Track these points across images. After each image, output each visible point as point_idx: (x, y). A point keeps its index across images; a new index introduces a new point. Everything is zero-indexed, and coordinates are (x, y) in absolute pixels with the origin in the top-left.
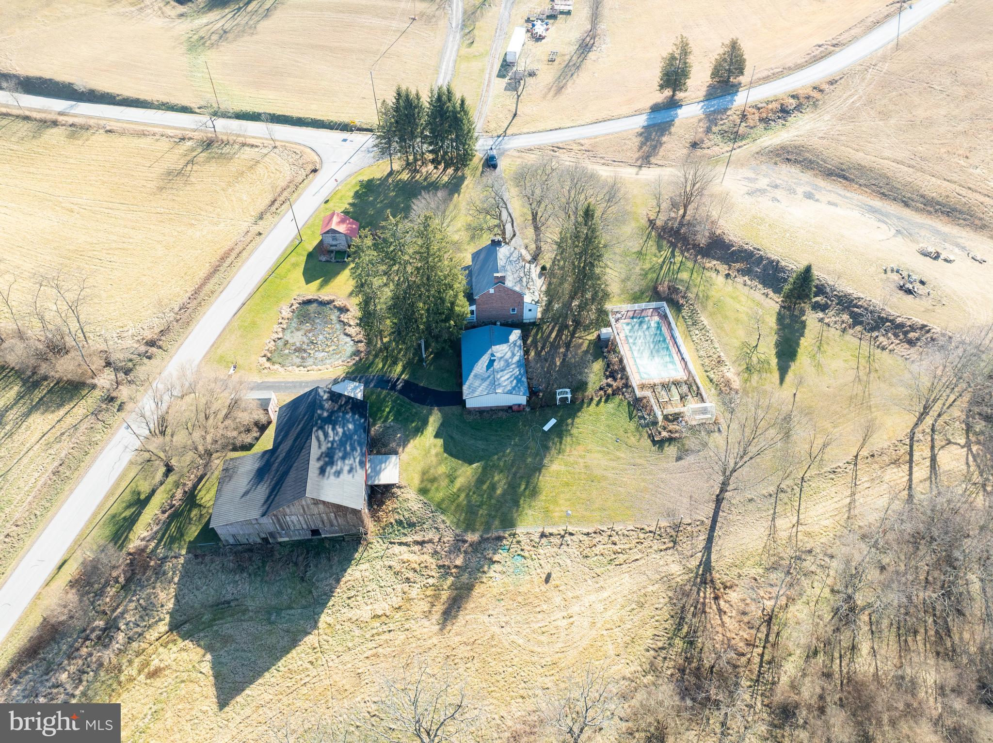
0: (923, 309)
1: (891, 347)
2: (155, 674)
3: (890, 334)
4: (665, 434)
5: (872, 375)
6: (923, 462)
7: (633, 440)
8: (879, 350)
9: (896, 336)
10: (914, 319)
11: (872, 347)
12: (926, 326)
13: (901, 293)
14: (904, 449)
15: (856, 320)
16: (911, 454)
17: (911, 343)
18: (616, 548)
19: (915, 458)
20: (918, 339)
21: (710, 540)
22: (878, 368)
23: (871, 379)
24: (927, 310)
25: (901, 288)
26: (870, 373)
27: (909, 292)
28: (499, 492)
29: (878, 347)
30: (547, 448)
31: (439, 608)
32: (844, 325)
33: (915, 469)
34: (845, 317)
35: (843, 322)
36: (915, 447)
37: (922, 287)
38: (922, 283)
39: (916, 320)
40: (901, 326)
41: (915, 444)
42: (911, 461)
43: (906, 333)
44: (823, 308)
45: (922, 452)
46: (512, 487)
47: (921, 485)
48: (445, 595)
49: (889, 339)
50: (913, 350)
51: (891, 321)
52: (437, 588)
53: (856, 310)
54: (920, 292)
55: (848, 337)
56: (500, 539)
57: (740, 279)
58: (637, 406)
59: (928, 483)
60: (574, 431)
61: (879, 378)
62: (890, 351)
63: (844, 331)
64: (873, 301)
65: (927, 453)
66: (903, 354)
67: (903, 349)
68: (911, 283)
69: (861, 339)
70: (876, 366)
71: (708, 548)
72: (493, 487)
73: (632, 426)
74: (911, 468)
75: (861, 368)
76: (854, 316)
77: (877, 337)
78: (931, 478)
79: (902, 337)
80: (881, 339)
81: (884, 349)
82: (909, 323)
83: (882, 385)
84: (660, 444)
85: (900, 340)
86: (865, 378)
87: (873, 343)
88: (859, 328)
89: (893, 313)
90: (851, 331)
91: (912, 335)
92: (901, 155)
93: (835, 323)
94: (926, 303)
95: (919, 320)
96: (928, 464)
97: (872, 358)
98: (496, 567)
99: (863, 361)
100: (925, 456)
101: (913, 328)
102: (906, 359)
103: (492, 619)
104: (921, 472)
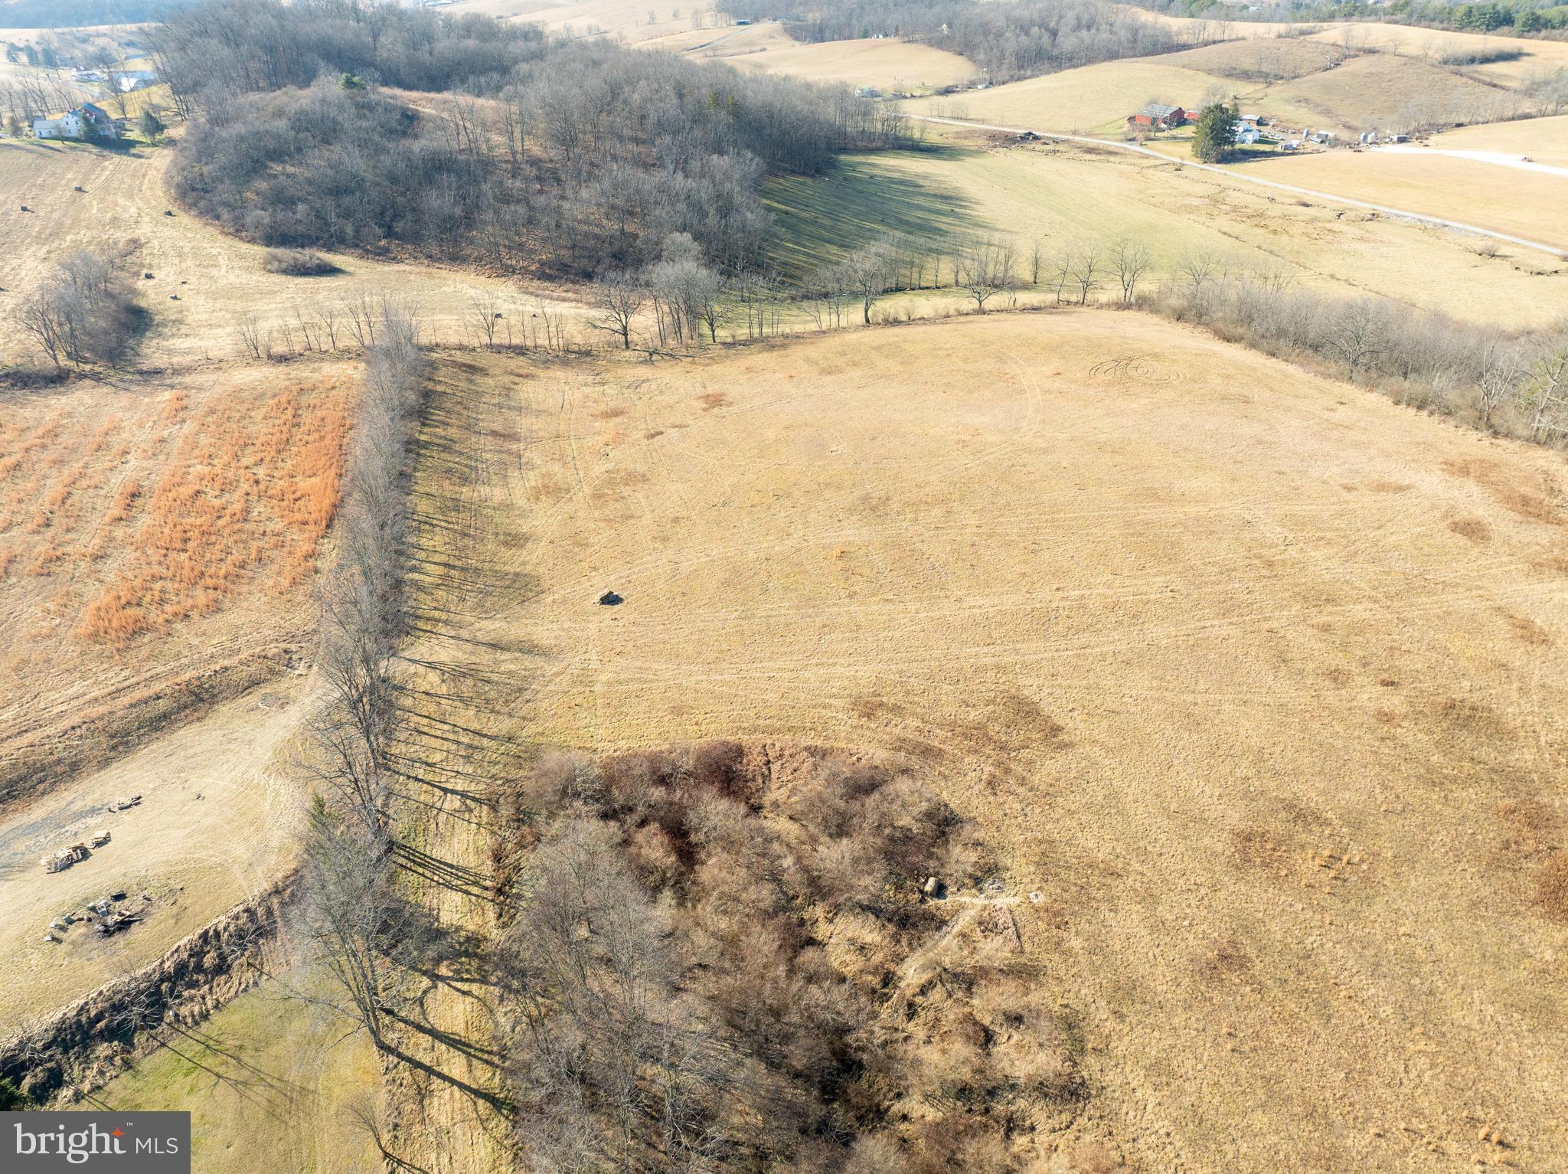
0: (172, 921)
1: (210, 1003)
3: (186, 994)
5: (246, 1058)
6: (437, 1053)
8: (204, 1025)
9: (193, 985)
10: (181, 943)
11: (190, 1033)
12: (206, 932)
13: (117, 937)
14: (404, 1072)
15: (121, 1034)
16: (419, 1065)
17: (222, 968)
19: (427, 1061)
20: (222, 957)
22: (238, 1043)
23: (251, 1062)
24: (178, 917)
25: (108, 932)
26: (239, 1060)
27: (124, 925)
29: (197, 1023)
32: (118, 1060)
33: (446, 1071)
34: (103, 1049)
35: (110, 1059)
36: (408, 1054)
37: (126, 902)
38: (120, 897)
39: (185, 940)
40: (181, 969)
41: (402, 1049)
42: (430, 1071)
43: (199, 968)
45: (420, 1047)
47: (478, 1073)
49: (192, 999)
50: (235, 974)
51: (162, 981)
53: (101, 1025)
54: (135, 909)
55: (146, 1065)
59: (475, 1062)
61: (257, 1050)
62: (216, 1007)
63: (128, 1065)
64: (104, 988)
65: (425, 1040)
66: (233, 991)
67: (223, 988)
68: (108, 913)
69: (163, 1045)
70: (230, 1043)
74: (440, 1076)
75: (222, 1070)
76: (109, 1035)
77: (177, 1015)
78: (469, 1054)
79: (201, 978)
80: (184, 1011)
81: (205, 1016)
82: (185, 956)
83: (274, 1050)
85: (205, 983)
86: (245, 1073)
87: (183, 1028)
88: (140, 1039)
89: (149, 969)
90: (137, 1054)
91: (209, 961)
93: (101, 1073)
94: (162, 913)
95: (188, 938)
96: (444, 1047)
97: (211, 1043)
99: (209, 1061)
100: (429, 1045)
101: (197, 953)
102: (245, 990)
104: (455, 1065)
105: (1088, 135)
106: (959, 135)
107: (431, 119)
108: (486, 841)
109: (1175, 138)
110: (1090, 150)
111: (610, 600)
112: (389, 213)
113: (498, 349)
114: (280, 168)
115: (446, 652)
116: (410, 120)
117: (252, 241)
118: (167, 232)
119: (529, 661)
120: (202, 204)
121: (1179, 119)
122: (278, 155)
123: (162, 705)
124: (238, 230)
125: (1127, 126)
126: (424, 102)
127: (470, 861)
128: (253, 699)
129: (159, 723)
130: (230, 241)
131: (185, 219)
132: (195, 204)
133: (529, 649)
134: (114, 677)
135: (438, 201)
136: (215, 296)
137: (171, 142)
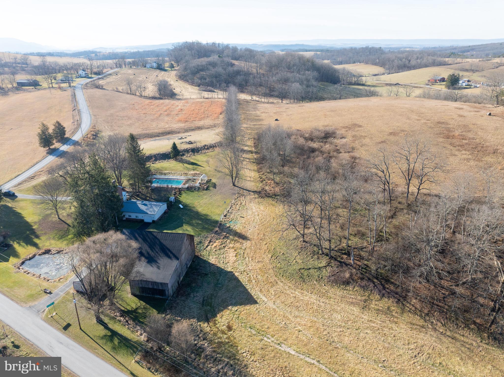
0: (199, 144)
2: (230, 328)
3: (202, 150)
4: (205, 187)
7: (201, 194)
8: (206, 153)
9: (204, 150)
11: (204, 154)
12: (205, 145)
13: (191, 144)
15: (193, 152)
18: (239, 204)
20: (208, 148)
21: (246, 190)
25: (189, 144)
28: (200, 222)
30: (190, 210)
31: (241, 240)
32: (193, 154)
35: (191, 154)
38: (190, 141)
44: (184, 155)
46: (201, 219)
47: (251, 160)
48: (236, 238)
51: (199, 148)
52: (233, 240)
53: (190, 150)
54: (193, 142)
55: (197, 156)
56: (221, 224)
57: (157, 162)
58: (190, 189)
60: (188, 203)
64: (189, 148)
65: (242, 158)
66: (210, 151)
67: (208, 151)
69: (200, 154)
71: (249, 191)
72: (197, 223)
73: (197, 192)
76: (191, 152)
78: (249, 159)
82: (202, 146)
84: (207, 189)
85: (206, 150)
87: (202, 153)
90: (196, 154)
91: (206, 148)
92: (140, 130)
96: (245, 158)
97: (207, 155)
98: (231, 227)
101: (204, 147)
102: (212, 152)
103: (251, 229)
104: (247, 160)
105: (415, 84)
106: (377, 84)
107: (237, 65)
108: (252, 142)
109: (441, 84)
110: (415, 87)
111: (277, 120)
112: (227, 82)
113: (253, 101)
114: (202, 73)
115: (245, 126)
116: (232, 65)
117: (196, 86)
118: (177, 83)
119: (261, 126)
120: (184, 79)
121: (443, 80)
122: (202, 70)
123: (193, 128)
124: (193, 84)
125: (427, 82)
126: (236, 62)
127: (250, 144)
128: (209, 129)
129: (193, 130)
130: (190, 86)
131: (181, 82)
132: (183, 79)
133: (261, 125)
134: (183, 125)
135: (239, 78)
136: (189, 93)
137: (176, 70)
